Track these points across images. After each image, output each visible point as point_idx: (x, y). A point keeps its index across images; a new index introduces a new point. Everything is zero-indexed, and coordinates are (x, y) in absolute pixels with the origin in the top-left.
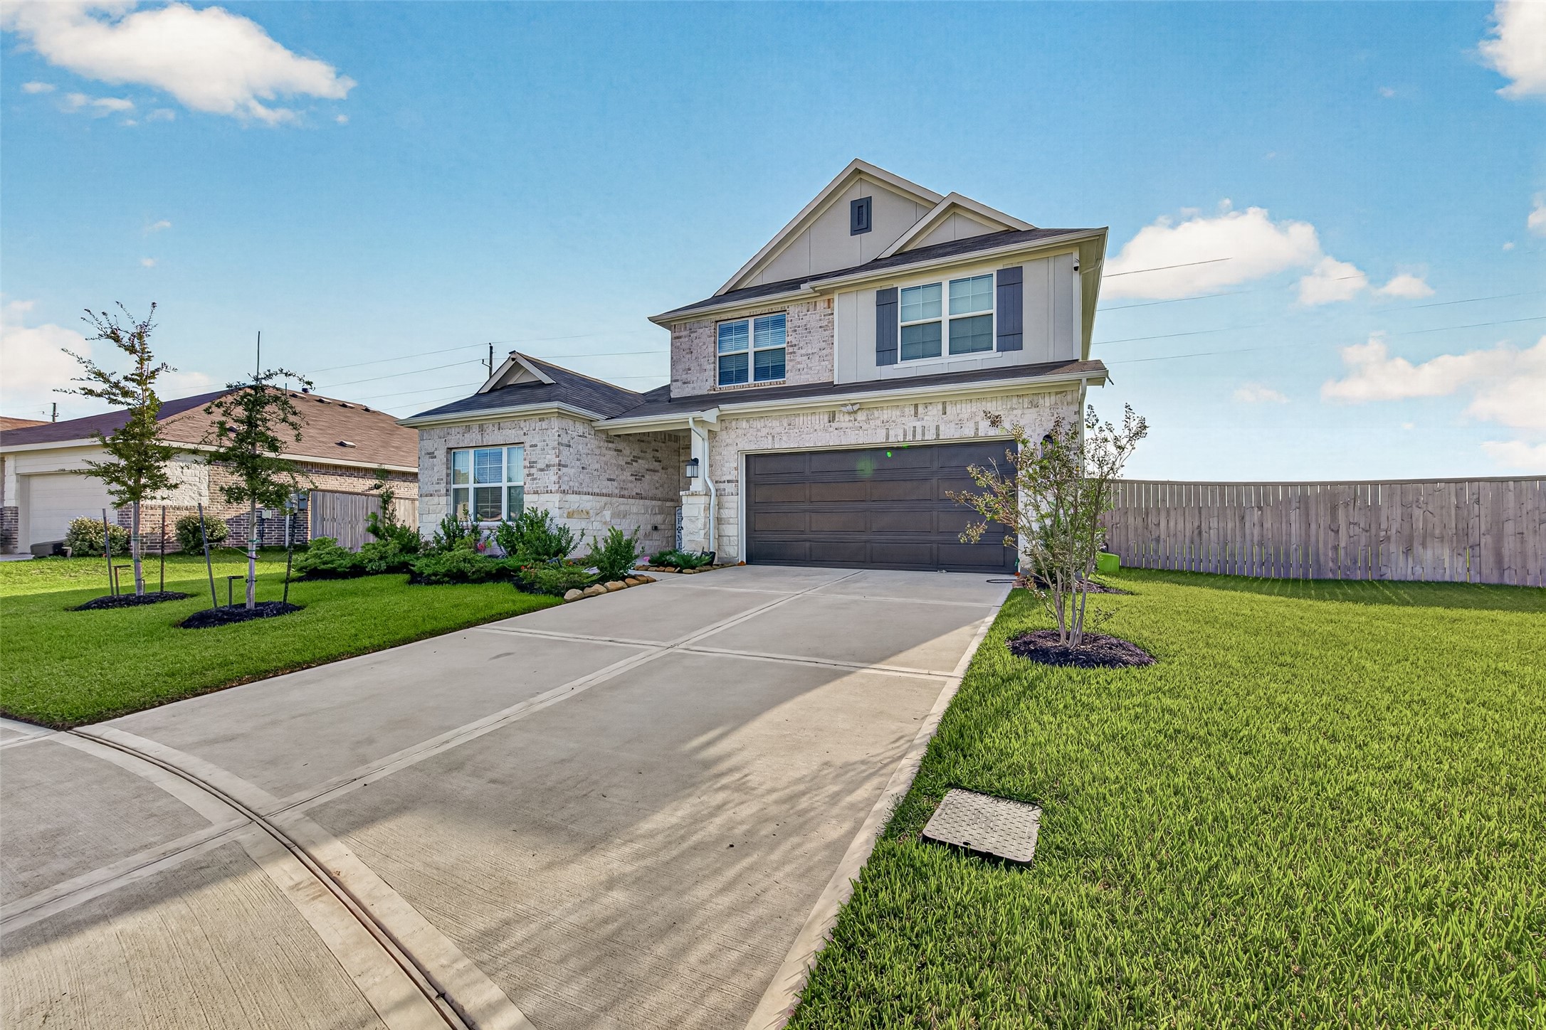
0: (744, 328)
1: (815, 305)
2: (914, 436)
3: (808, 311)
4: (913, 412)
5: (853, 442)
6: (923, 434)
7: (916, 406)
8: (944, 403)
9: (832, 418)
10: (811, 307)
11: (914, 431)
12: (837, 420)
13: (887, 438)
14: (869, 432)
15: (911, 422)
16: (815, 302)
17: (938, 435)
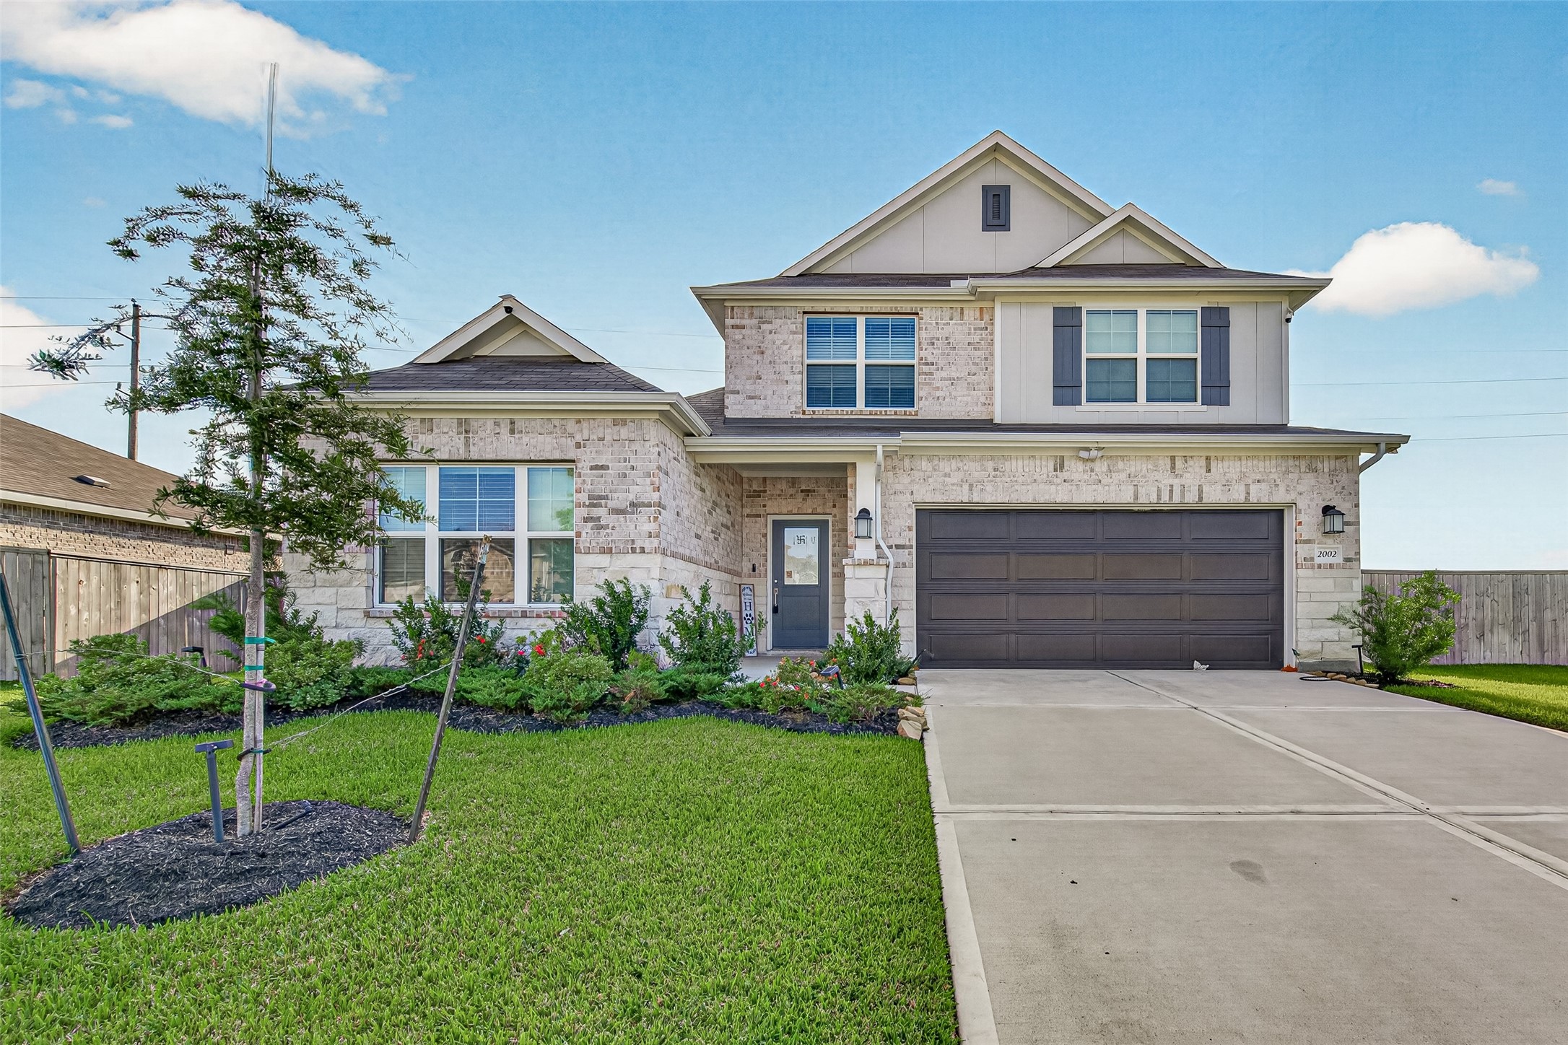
0: (850, 330)
1: (962, 313)
2: (1171, 497)
3: (951, 319)
4: (1168, 467)
5: (1090, 500)
6: (1183, 495)
7: (1173, 458)
8: (1208, 458)
9: (1060, 466)
10: (957, 315)
11: (1171, 491)
12: (1066, 468)
13: (1136, 497)
14: (1112, 488)
15: (1166, 480)
16: (962, 309)
17: (1200, 498)
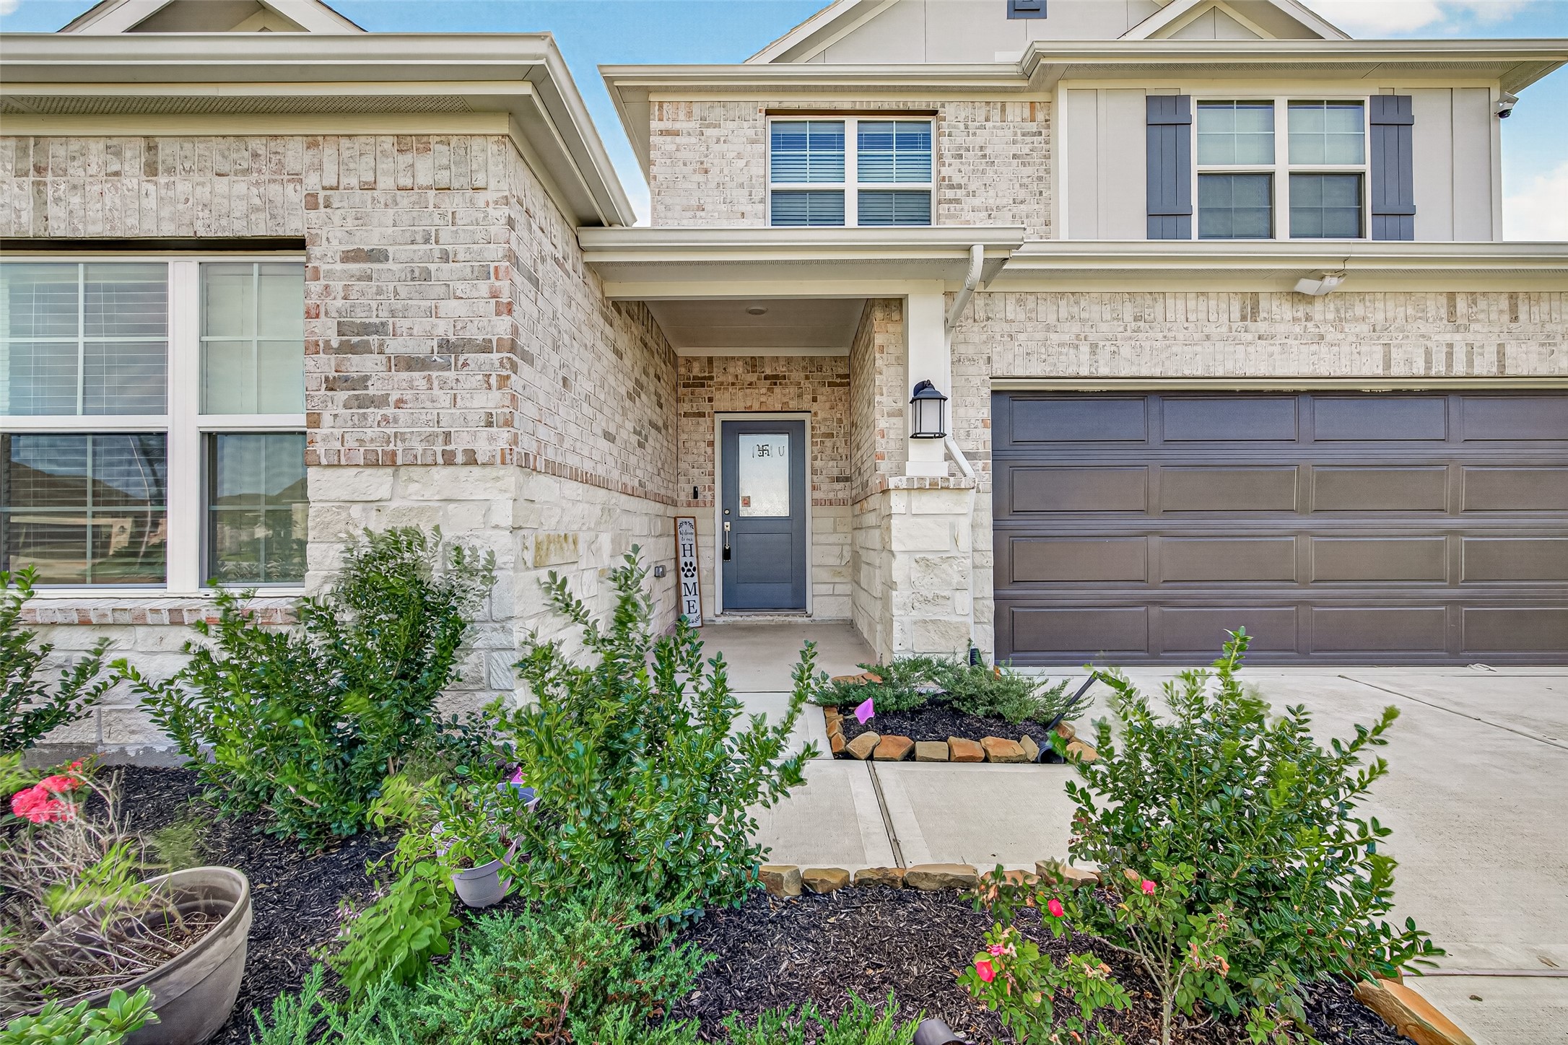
1: (1003, 110)
2: (1449, 365)
3: (987, 120)
4: (1443, 312)
5: (1306, 370)
6: (1470, 363)
7: (1452, 296)
8: (1513, 296)
9: (1251, 311)
10: (996, 114)
11: (1450, 355)
12: (1263, 315)
13: (1387, 364)
14: (1345, 349)
15: (1442, 336)
16: (1003, 105)
17: (1502, 365)
